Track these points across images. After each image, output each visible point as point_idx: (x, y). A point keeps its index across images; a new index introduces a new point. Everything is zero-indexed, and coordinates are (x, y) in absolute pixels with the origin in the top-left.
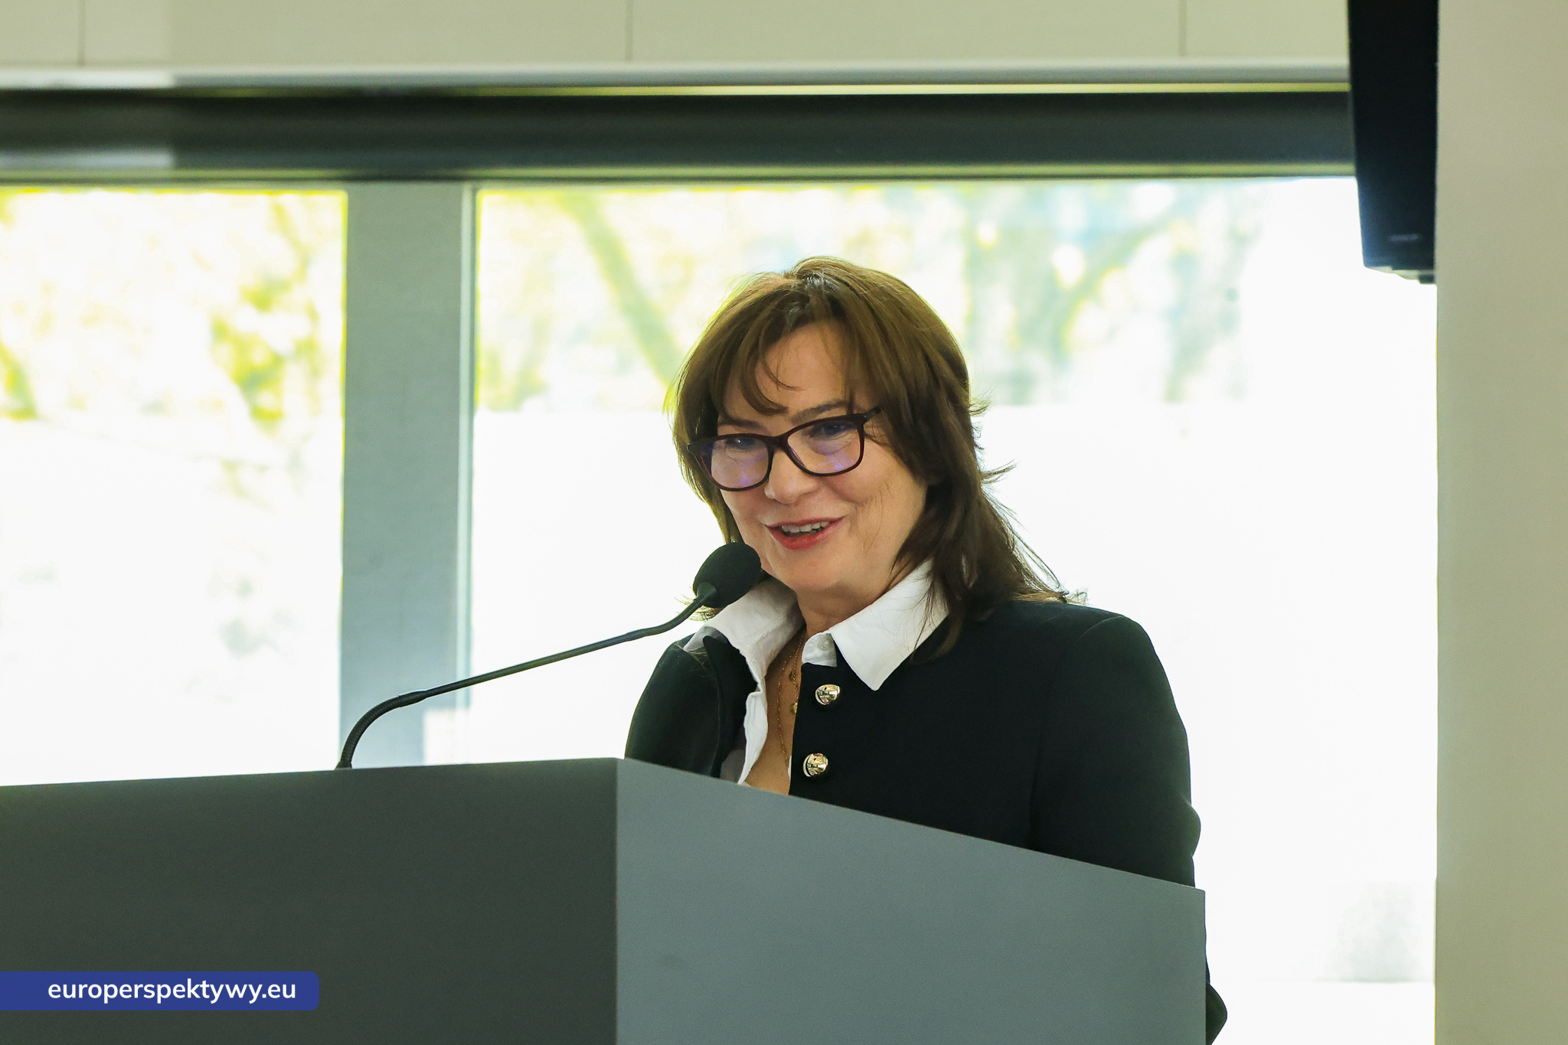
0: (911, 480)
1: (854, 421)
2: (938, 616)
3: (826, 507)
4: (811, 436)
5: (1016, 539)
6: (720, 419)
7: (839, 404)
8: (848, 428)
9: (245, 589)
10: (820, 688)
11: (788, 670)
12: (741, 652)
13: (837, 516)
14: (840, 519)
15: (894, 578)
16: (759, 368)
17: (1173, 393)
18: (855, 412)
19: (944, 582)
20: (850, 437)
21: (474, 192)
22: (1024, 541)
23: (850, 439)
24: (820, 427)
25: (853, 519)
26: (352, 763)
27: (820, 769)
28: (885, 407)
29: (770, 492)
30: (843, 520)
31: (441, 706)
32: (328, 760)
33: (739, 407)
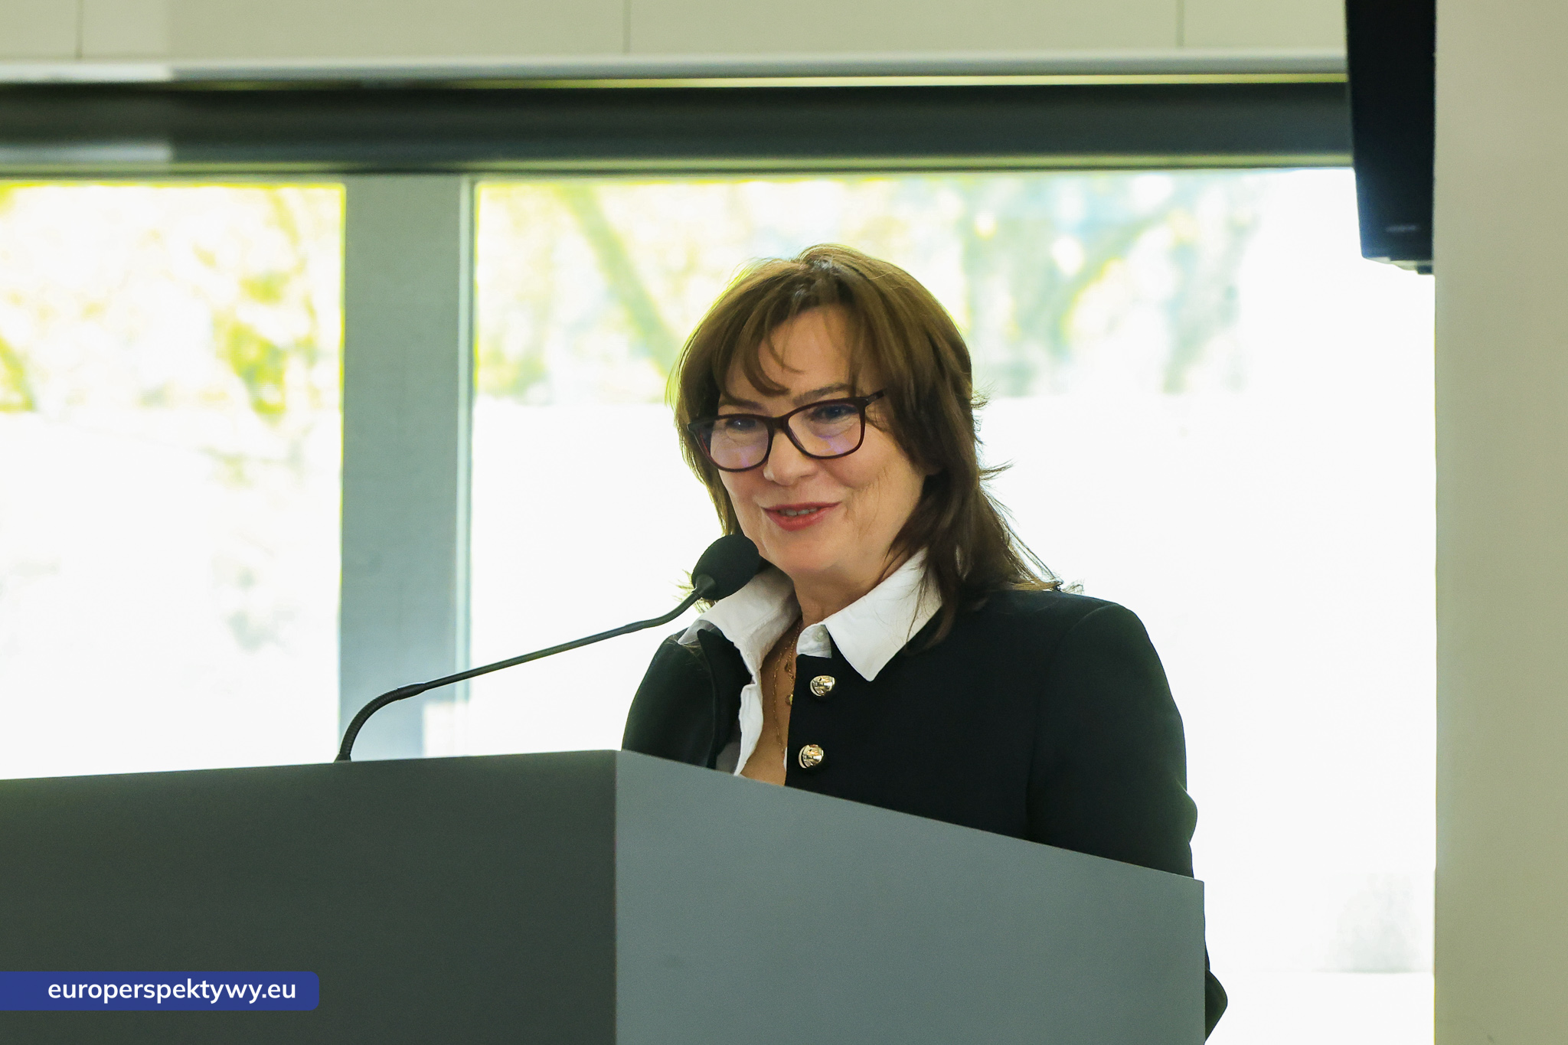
0: (909, 467)
1: (856, 405)
2: (931, 607)
3: (820, 491)
4: (812, 420)
5: (1011, 535)
6: (722, 398)
7: (841, 387)
8: (850, 411)
9: (247, 580)
10: (815, 679)
11: (784, 662)
12: (735, 645)
13: (834, 501)
14: (835, 505)
15: (888, 567)
16: (763, 349)
17: (1173, 384)
18: (858, 395)
19: (938, 572)
20: (851, 421)
21: (473, 184)
22: (1020, 537)
23: (851, 423)
24: (822, 410)
25: (848, 505)
26: (351, 755)
27: (816, 760)
28: (889, 392)
29: (769, 473)
30: (839, 506)
31: (440, 699)
32: (327, 753)
33: (741, 387)
